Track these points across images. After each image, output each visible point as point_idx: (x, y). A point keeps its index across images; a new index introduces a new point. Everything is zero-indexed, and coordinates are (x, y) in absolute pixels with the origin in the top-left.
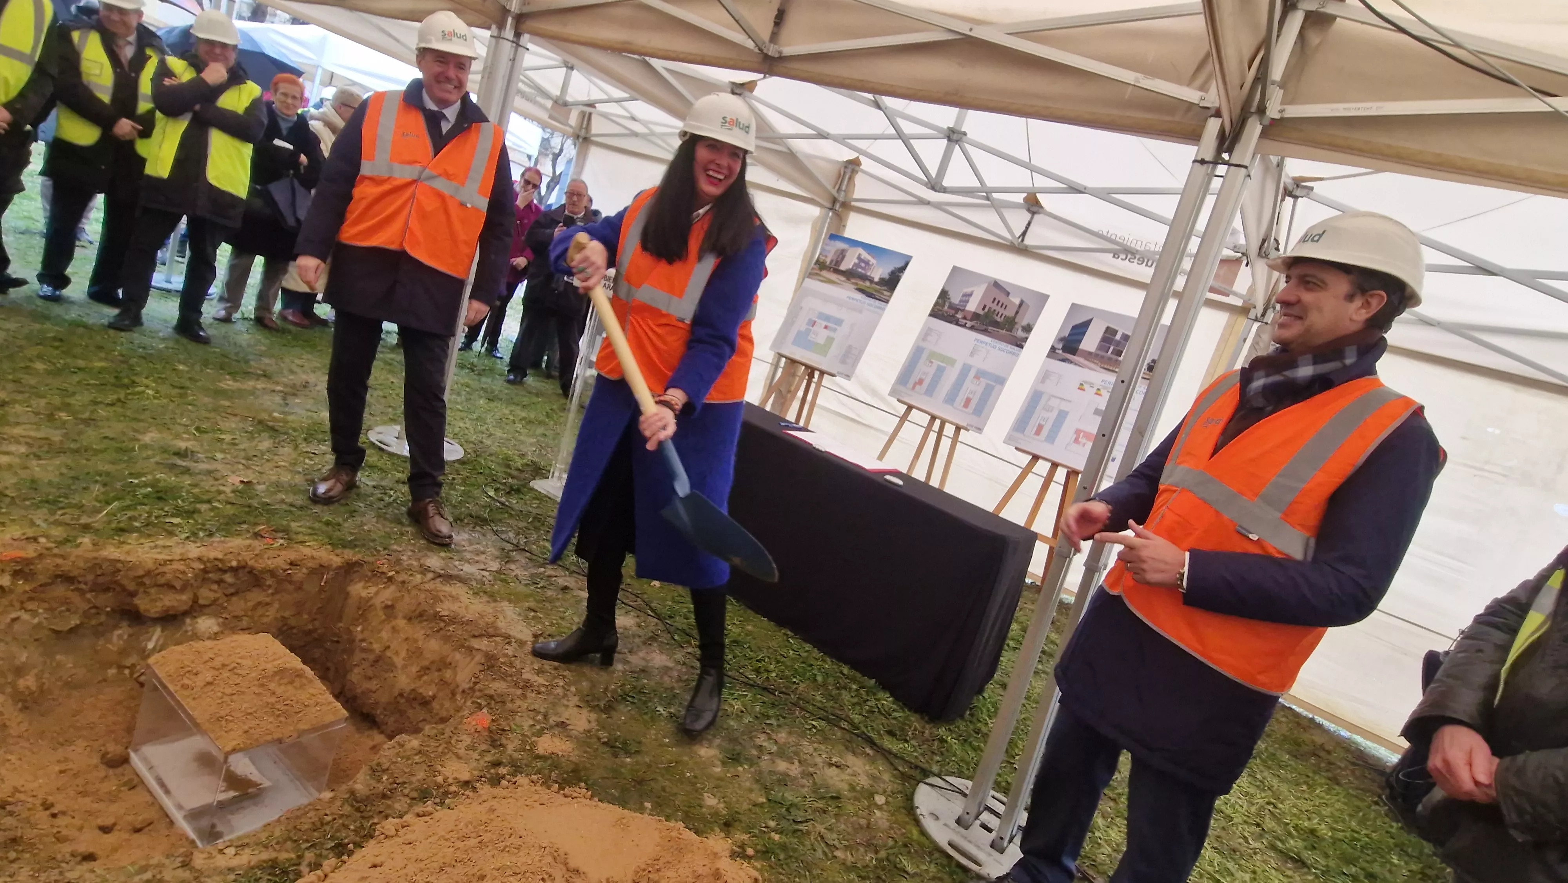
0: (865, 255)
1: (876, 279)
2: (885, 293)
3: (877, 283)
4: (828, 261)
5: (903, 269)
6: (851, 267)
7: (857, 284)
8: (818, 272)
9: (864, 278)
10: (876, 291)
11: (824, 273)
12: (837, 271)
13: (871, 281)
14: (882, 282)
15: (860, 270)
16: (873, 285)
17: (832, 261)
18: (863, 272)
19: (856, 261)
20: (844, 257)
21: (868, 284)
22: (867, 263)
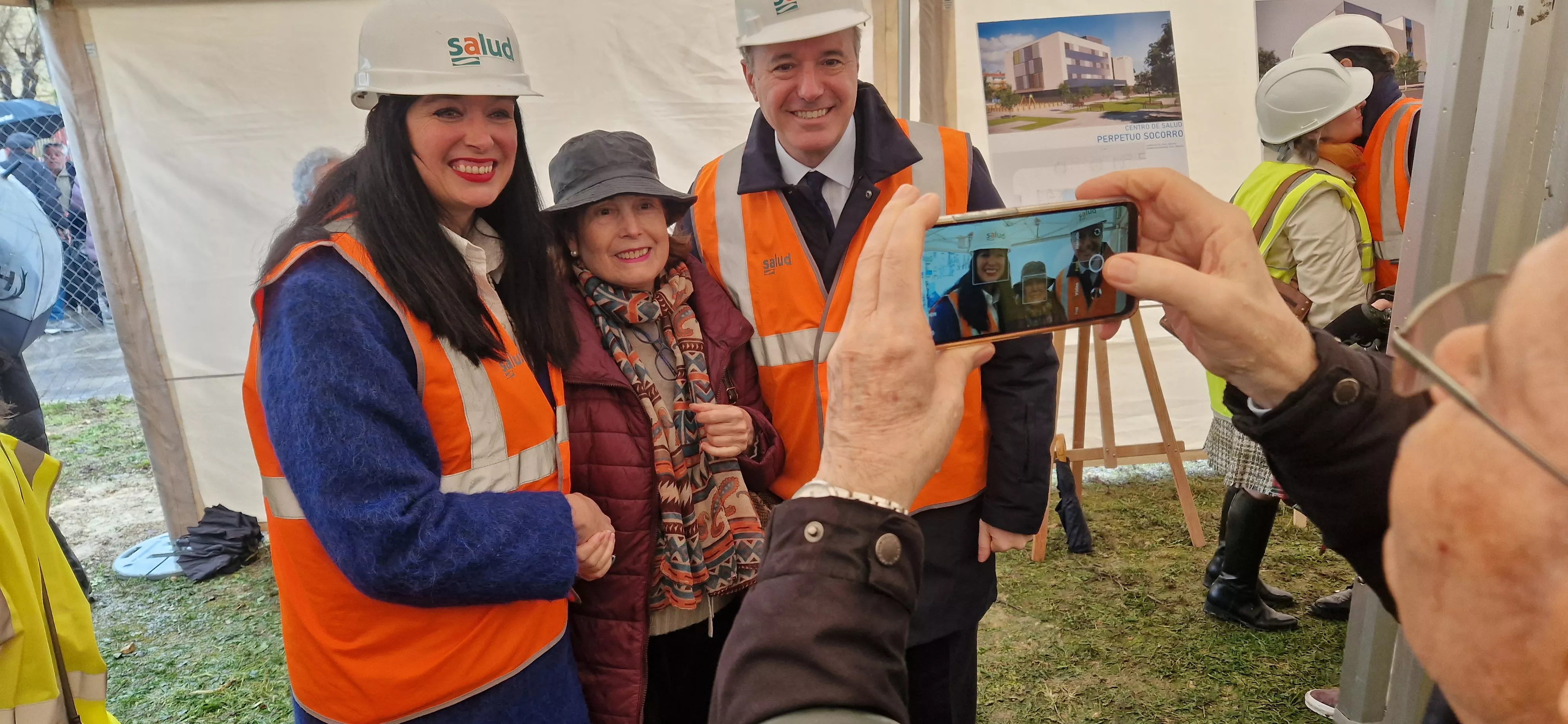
0: (1078, 43)
1: (1131, 82)
2: (1165, 101)
3: (1137, 89)
4: (1011, 81)
5: (1166, 42)
6: (1066, 78)
7: (1101, 106)
8: (1007, 113)
9: (1108, 88)
10: (1144, 104)
11: (1019, 110)
12: (1043, 96)
13: (1123, 88)
14: (1145, 82)
15: (1089, 76)
16: (1134, 96)
17: (1019, 80)
18: (1096, 77)
19: (1070, 61)
20: (1038, 62)
21: (1120, 97)
22: (1093, 56)
